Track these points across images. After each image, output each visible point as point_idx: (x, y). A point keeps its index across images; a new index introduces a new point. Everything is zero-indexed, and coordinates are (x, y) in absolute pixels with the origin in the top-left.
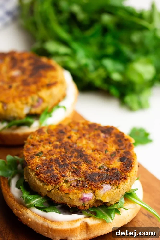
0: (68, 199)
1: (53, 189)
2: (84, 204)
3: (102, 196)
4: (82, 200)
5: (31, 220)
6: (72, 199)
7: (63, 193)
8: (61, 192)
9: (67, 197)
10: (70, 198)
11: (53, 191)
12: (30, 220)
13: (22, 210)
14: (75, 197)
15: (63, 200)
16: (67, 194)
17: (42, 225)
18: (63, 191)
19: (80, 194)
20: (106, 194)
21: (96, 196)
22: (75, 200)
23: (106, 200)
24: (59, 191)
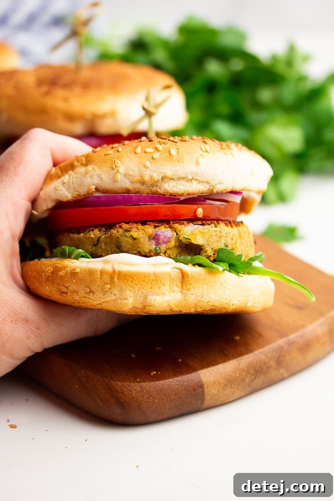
0: (130, 241)
1: (103, 235)
2: (158, 248)
4: (154, 238)
5: (81, 270)
6: (136, 239)
7: (120, 230)
8: (116, 230)
9: (127, 237)
10: (133, 238)
11: (103, 237)
13: (62, 262)
14: (142, 235)
15: (120, 247)
16: (127, 231)
17: (101, 272)
18: (121, 227)
19: (150, 229)
20: (197, 230)
21: (179, 233)
22: (142, 240)
23: (198, 240)
24: (112, 230)
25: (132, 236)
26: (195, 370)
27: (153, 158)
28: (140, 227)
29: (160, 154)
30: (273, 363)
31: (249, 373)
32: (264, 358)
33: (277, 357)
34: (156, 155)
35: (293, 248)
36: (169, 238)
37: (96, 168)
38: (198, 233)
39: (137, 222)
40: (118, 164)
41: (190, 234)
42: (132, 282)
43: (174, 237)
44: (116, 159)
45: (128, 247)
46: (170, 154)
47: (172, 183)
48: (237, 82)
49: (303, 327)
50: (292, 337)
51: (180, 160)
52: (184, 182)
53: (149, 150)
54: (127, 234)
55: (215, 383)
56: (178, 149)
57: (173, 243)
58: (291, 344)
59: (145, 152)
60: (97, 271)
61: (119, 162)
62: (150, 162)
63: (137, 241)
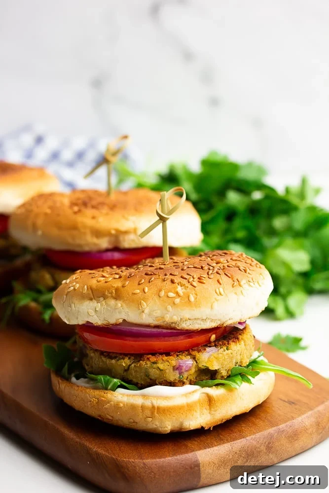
0: (158, 372)
1: (133, 363)
2: (181, 377)
3: (206, 360)
4: (177, 369)
5: (124, 405)
6: (162, 370)
7: (148, 362)
8: (145, 362)
9: (154, 368)
10: (160, 369)
11: (133, 365)
12: (122, 405)
13: (105, 395)
14: (167, 366)
15: (149, 376)
16: (154, 363)
17: (142, 407)
18: (148, 359)
19: (173, 361)
20: (212, 357)
21: (198, 362)
22: (167, 371)
23: (214, 366)
24: (141, 362)
25: (158, 368)
26: (193, 451)
27: (174, 303)
28: (165, 358)
29: (181, 299)
30: (263, 448)
31: (241, 456)
32: (255, 443)
33: (267, 443)
34: (177, 300)
35: (297, 356)
36: (190, 367)
37: (124, 305)
38: (214, 359)
39: (161, 354)
40: (144, 305)
41: (208, 362)
42: (170, 415)
43: (194, 366)
44: (142, 301)
45: (156, 376)
46: (189, 300)
47: (188, 323)
48: (254, 210)
49: (293, 418)
50: (282, 426)
51: (197, 305)
52: (199, 322)
53: (171, 295)
54: (155, 366)
55: (210, 463)
56: (197, 295)
57: (193, 370)
58: (281, 432)
59: (168, 297)
60: (138, 407)
61: (145, 304)
62: (171, 306)
63: (163, 372)
